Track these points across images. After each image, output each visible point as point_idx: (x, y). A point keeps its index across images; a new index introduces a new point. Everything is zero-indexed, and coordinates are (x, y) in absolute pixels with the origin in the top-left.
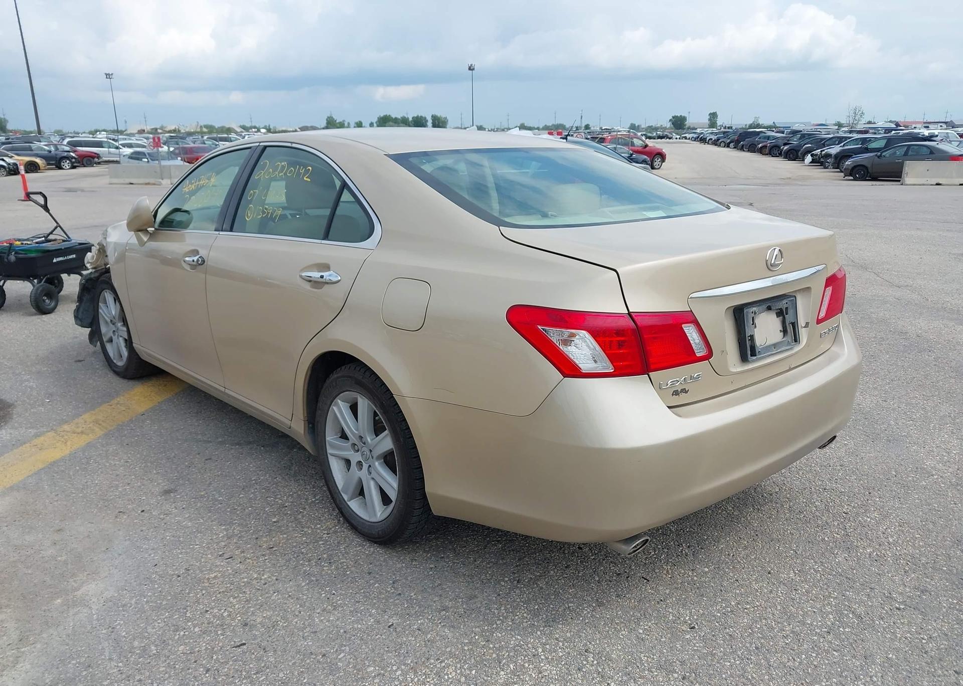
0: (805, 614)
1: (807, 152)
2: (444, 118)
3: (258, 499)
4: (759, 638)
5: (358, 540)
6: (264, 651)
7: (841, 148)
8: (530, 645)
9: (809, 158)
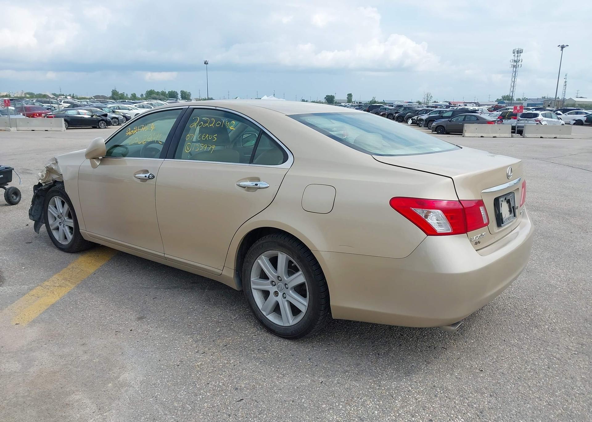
0: (533, 360)
1: (409, 118)
2: (189, 92)
3: (200, 319)
4: (517, 373)
5: (275, 338)
6: (257, 402)
7: (428, 116)
8: (403, 386)
9: (410, 121)
